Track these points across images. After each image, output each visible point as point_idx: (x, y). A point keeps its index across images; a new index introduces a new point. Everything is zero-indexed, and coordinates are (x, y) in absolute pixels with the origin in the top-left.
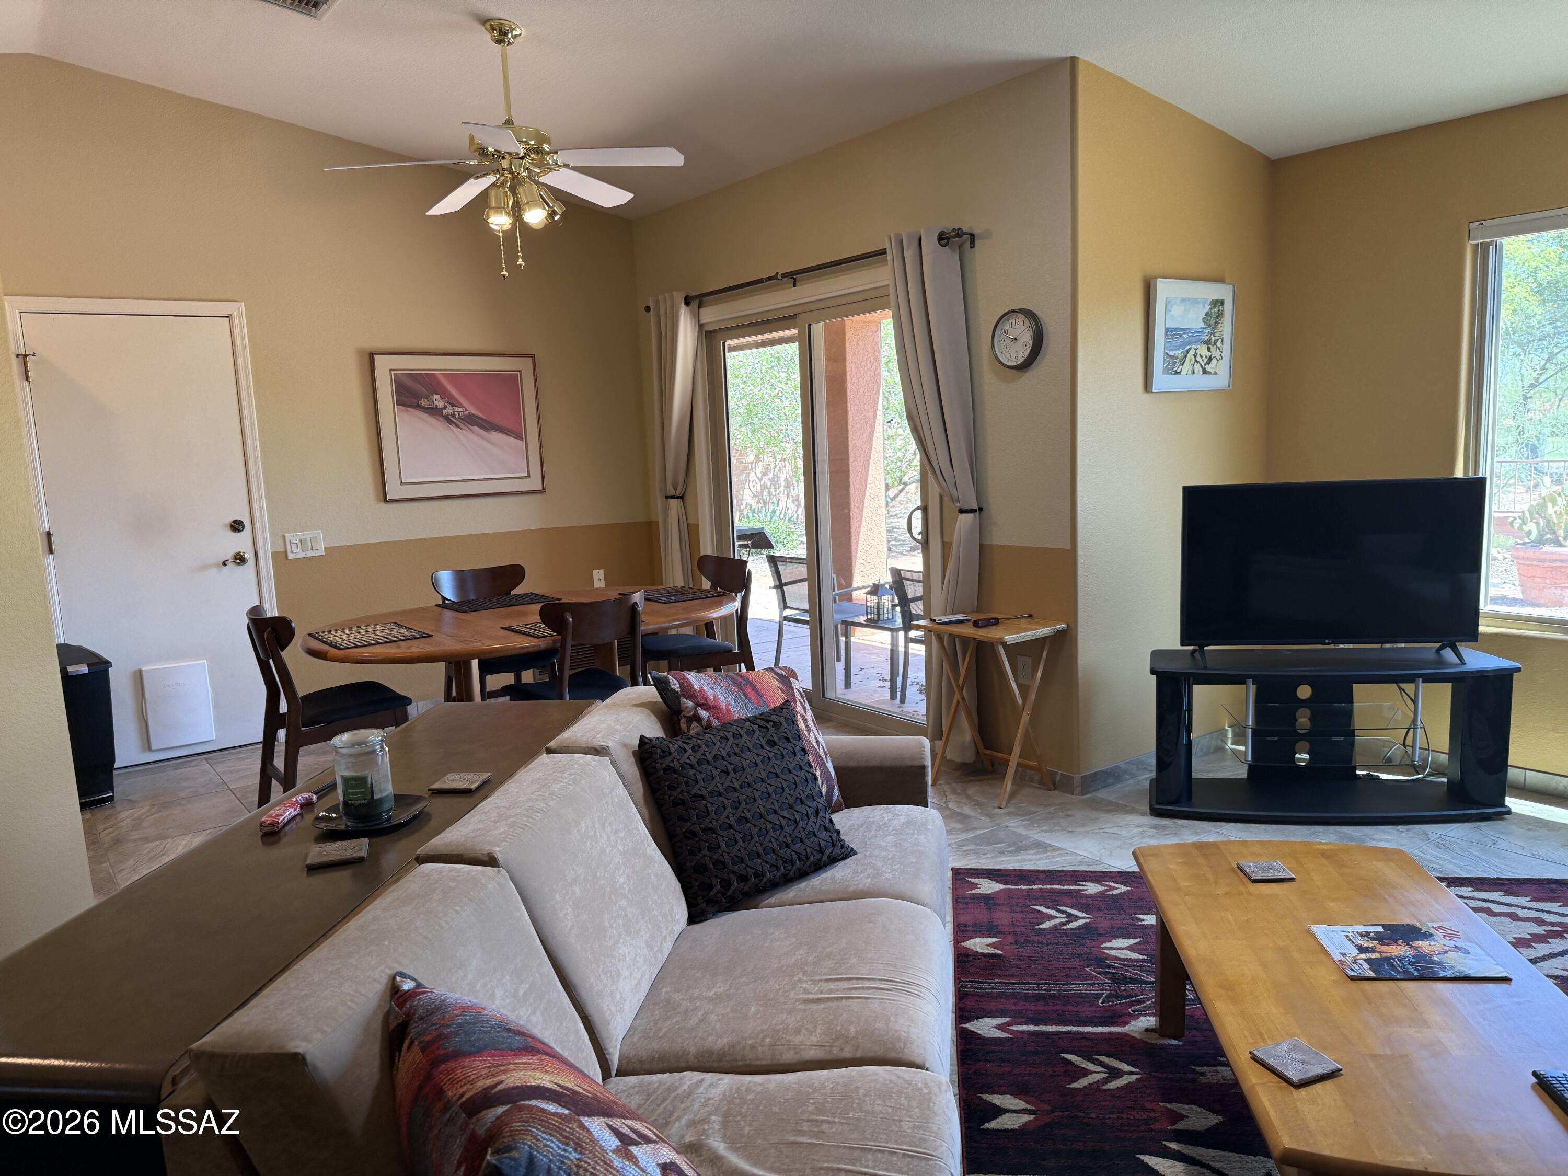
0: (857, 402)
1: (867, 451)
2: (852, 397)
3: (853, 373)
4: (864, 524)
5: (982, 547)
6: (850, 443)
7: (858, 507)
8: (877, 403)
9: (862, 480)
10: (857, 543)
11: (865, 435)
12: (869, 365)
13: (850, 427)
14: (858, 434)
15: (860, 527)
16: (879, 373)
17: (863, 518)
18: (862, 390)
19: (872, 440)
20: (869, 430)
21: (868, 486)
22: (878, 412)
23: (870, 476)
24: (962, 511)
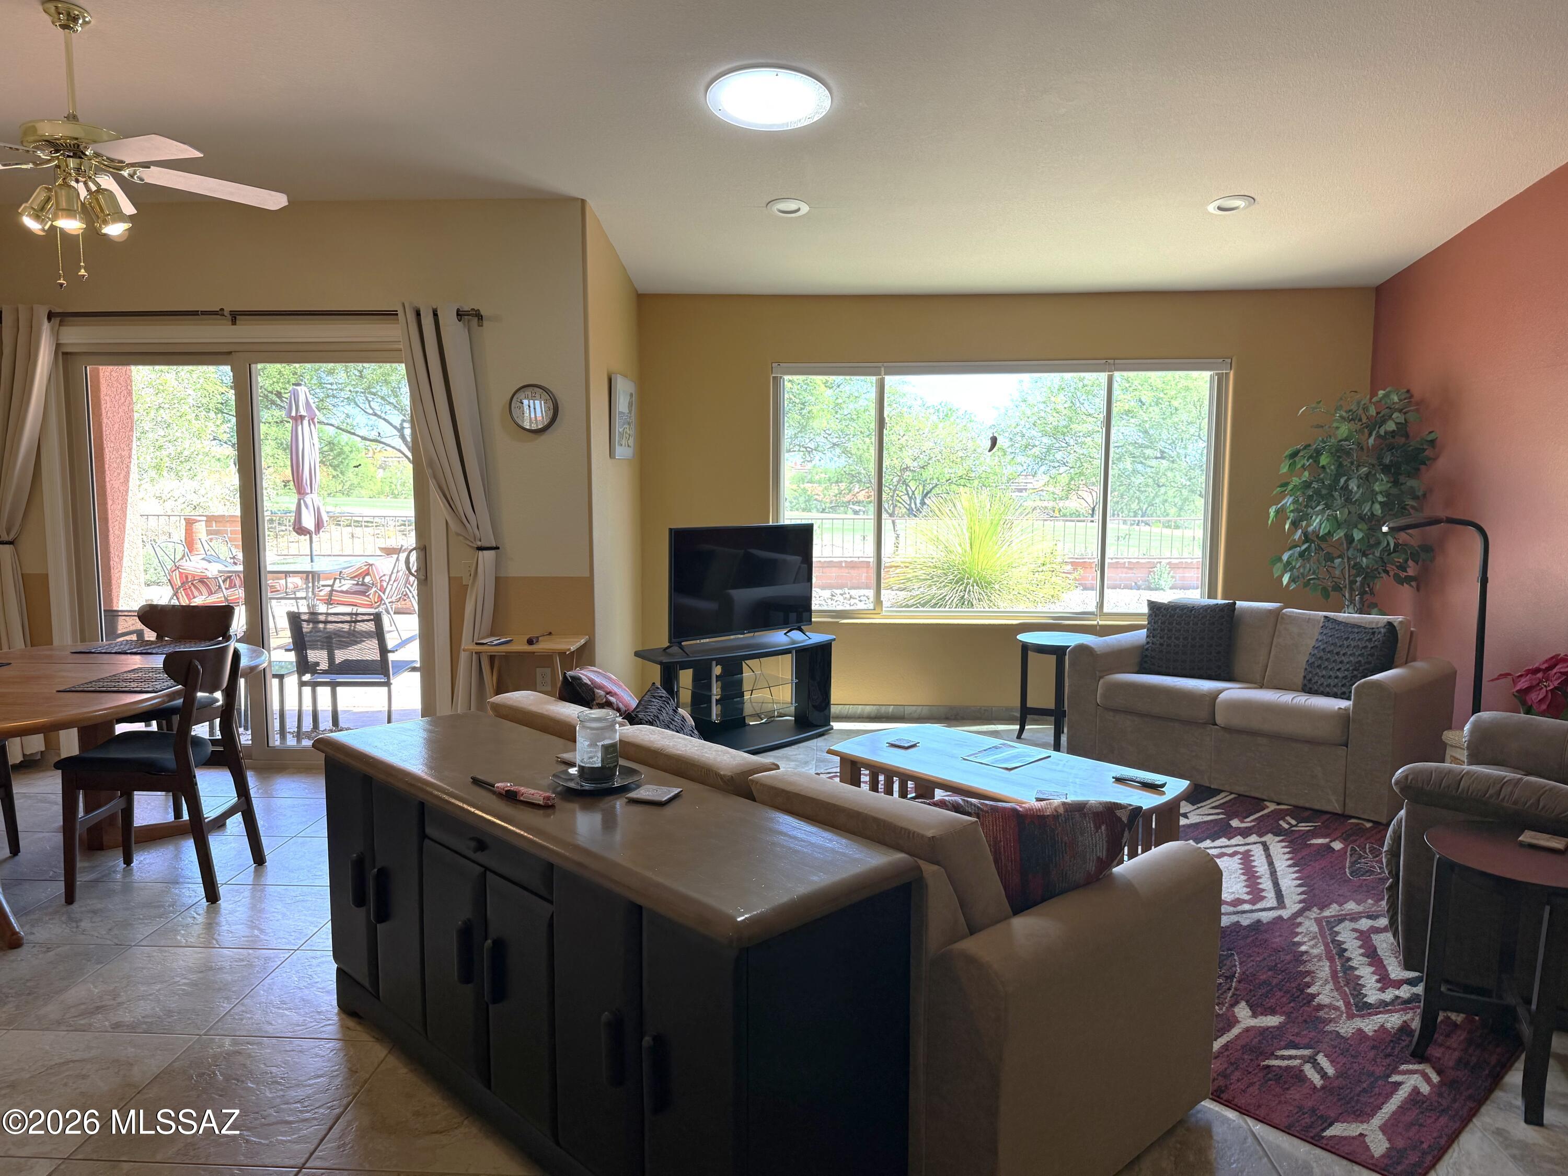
0: (113, 438)
1: (124, 493)
2: (108, 433)
3: (108, 406)
4: (124, 575)
5: (497, 579)
6: (108, 484)
7: (118, 556)
8: (132, 441)
9: (121, 526)
10: (118, 596)
11: (122, 476)
12: (123, 399)
13: (107, 466)
14: (116, 474)
15: (120, 578)
16: (132, 408)
17: (123, 568)
18: (117, 426)
19: (128, 481)
20: (126, 470)
21: (127, 532)
22: (133, 450)
23: (128, 521)
24: (480, 549)
